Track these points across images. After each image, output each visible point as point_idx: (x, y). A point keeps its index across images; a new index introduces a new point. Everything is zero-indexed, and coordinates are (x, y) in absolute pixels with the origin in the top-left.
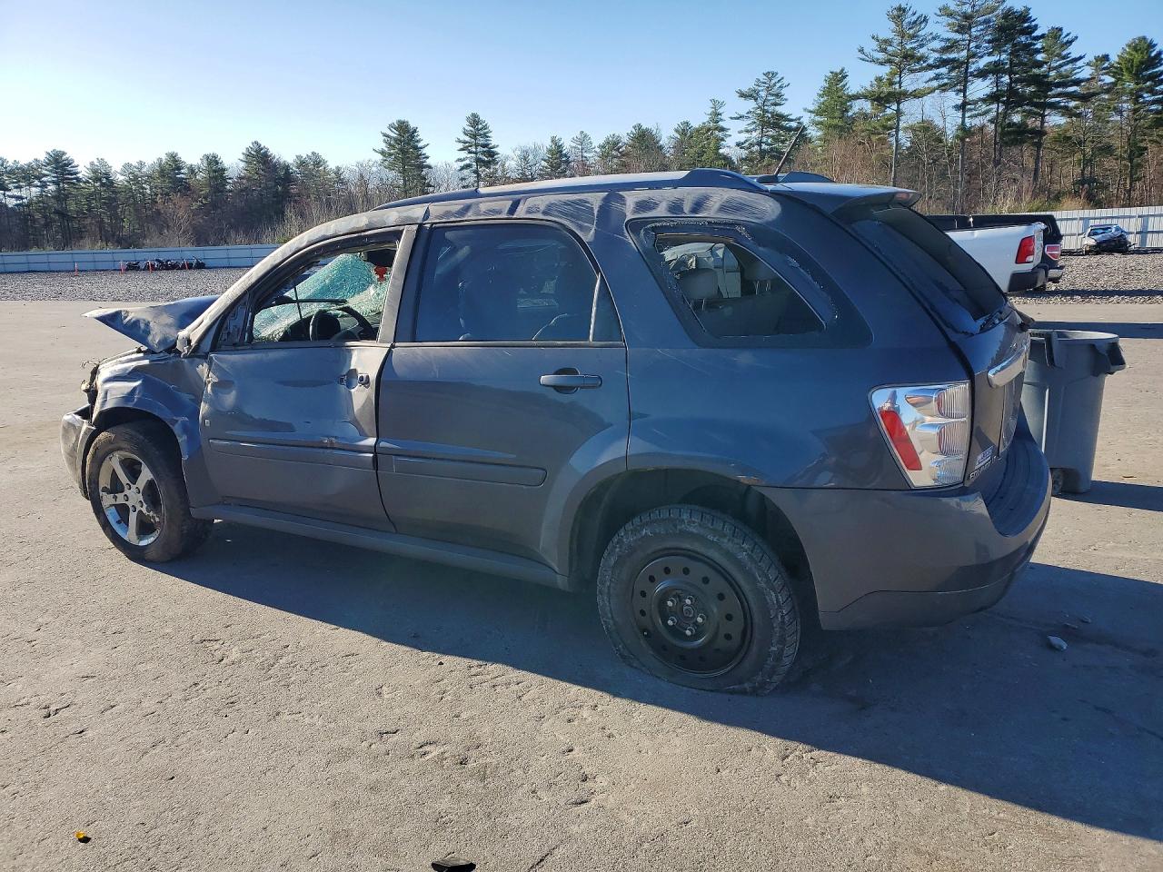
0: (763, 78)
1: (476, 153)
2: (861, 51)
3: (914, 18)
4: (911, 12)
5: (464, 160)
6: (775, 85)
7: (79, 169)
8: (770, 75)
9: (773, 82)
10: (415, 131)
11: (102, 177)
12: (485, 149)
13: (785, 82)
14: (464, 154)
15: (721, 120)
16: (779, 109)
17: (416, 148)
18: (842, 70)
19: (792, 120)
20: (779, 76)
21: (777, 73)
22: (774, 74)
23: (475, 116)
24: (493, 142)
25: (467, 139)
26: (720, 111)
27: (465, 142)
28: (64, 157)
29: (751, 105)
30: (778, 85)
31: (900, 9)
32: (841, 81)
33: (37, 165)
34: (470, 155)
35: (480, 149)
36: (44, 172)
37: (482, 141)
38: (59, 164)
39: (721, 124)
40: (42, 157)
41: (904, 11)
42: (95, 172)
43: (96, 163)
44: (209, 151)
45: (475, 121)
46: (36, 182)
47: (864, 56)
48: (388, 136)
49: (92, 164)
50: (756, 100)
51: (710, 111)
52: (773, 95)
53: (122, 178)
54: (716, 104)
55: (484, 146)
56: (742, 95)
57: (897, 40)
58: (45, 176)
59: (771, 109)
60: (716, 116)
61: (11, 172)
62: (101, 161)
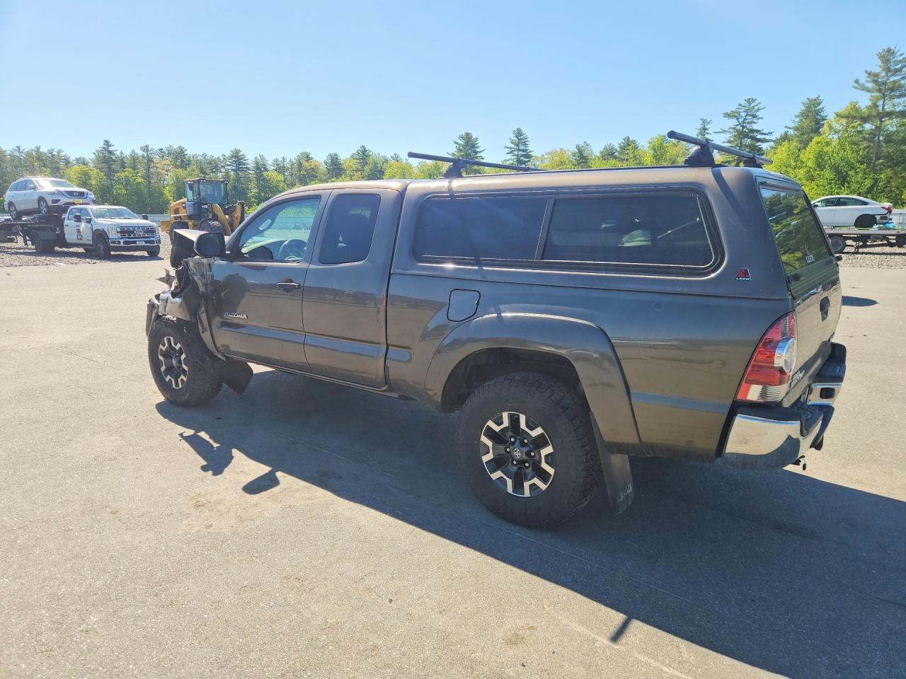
0: (743, 103)
1: (518, 156)
2: (857, 82)
3: (900, 58)
4: (898, 54)
5: (509, 160)
6: (753, 108)
7: (250, 162)
8: (750, 101)
9: (752, 105)
10: (476, 139)
11: (260, 168)
12: (525, 153)
13: (761, 106)
14: (509, 156)
15: (708, 133)
16: (755, 127)
17: (476, 153)
18: (819, 97)
19: (765, 134)
20: (757, 102)
21: (756, 100)
22: (754, 100)
23: (519, 130)
24: (530, 148)
25: (513, 146)
26: (707, 127)
27: (511, 148)
28: (241, 154)
29: (734, 122)
30: (756, 108)
31: (889, 50)
32: (819, 104)
33: (224, 159)
34: (513, 157)
35: (521, 153)
36: (228, 163)
37: (522, 148)
38: (237, 158)
39: (707, 136)
40: (228, 154)
41: (893, 53)
42: (257, 163)
43: (259, 158)
44: (332, 152)
45: (519, 133)
46: (223, 170)
47: (856, 85)
48: (457, 143)
49: (256, 158)
50: (738, 119)
51: (700, 126)
52: (750, 115)
53: (273, 168)
54: (704, 121)
55: (523, 151)
56: (728, 115)
57: (883, 74)
58: (229, 165)
59: (748, 126)
60: (705, 129)
61: (210, 163)
62: (262, 157)
